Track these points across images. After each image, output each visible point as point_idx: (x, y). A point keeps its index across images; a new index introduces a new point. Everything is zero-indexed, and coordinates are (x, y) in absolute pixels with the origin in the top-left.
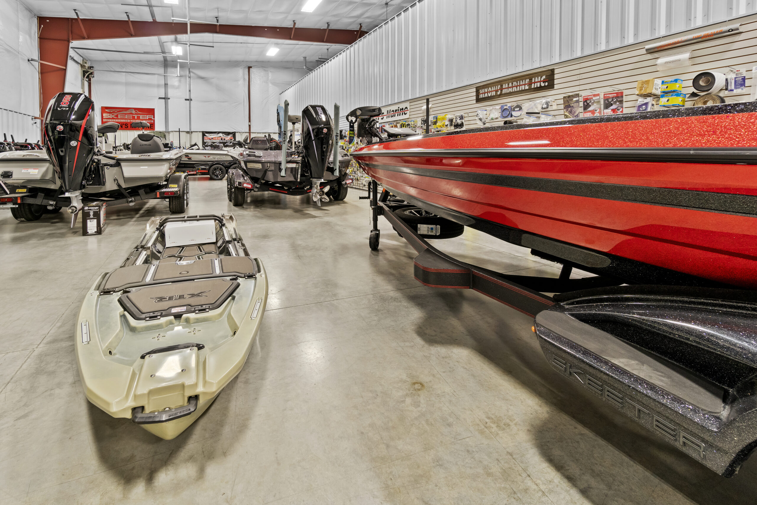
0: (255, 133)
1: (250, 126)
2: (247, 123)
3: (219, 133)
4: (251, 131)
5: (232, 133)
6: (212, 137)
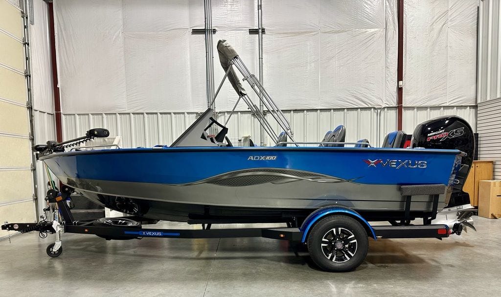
0: (413, 108)
1: (400, 90)
2: (394, 83)
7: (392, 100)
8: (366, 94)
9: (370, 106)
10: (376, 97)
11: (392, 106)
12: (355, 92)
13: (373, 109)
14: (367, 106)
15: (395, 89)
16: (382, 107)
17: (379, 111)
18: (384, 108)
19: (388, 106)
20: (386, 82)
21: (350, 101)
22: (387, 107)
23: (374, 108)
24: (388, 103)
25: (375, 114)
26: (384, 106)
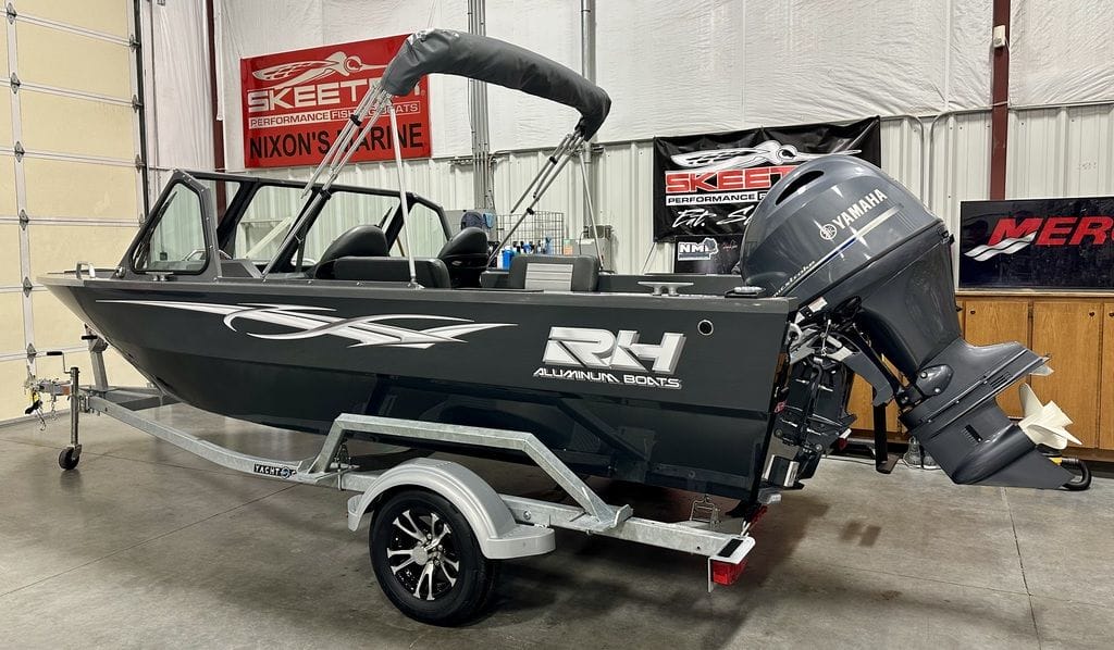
0: (1053, 110)
1: (1000, 55)
2: (981, 36)
3: (757, 137)
4: (1013, 100)
5: (851, 130)
6: (716, 169)
7: (976, 90)
8: (885, 78)
9: (900, 113)
10: (917, 84)
11: (974, 108)
12: (850, 76)
13: (906, 123)
14: (892, 115)
15: (985, 55)
16: (939, 114)
17: (928, 126)
18: (946, 116)
19: (959, 108)
20: (953, 35)
21: (832, 103)
22: (957, 114)
23: (912, 119)
24: (959, 99)
25: (916, 138)
26: (946, 110)
